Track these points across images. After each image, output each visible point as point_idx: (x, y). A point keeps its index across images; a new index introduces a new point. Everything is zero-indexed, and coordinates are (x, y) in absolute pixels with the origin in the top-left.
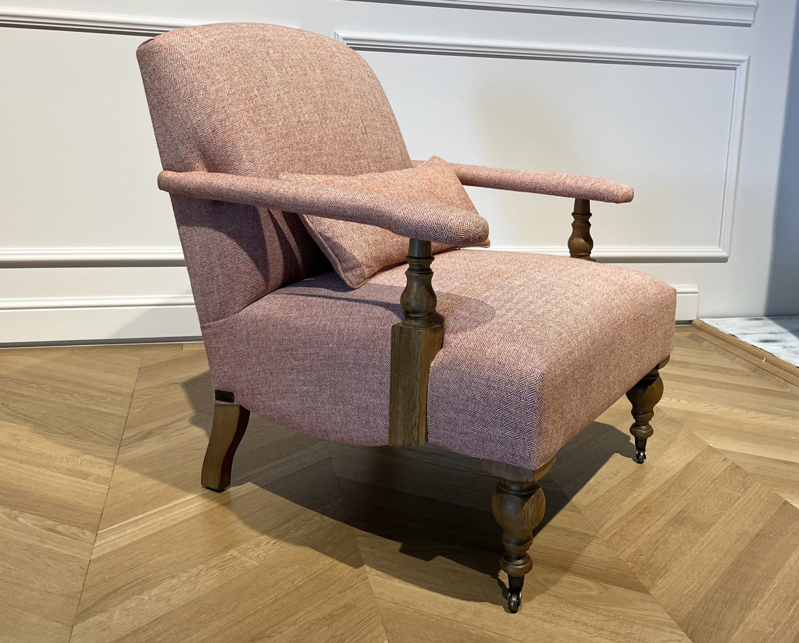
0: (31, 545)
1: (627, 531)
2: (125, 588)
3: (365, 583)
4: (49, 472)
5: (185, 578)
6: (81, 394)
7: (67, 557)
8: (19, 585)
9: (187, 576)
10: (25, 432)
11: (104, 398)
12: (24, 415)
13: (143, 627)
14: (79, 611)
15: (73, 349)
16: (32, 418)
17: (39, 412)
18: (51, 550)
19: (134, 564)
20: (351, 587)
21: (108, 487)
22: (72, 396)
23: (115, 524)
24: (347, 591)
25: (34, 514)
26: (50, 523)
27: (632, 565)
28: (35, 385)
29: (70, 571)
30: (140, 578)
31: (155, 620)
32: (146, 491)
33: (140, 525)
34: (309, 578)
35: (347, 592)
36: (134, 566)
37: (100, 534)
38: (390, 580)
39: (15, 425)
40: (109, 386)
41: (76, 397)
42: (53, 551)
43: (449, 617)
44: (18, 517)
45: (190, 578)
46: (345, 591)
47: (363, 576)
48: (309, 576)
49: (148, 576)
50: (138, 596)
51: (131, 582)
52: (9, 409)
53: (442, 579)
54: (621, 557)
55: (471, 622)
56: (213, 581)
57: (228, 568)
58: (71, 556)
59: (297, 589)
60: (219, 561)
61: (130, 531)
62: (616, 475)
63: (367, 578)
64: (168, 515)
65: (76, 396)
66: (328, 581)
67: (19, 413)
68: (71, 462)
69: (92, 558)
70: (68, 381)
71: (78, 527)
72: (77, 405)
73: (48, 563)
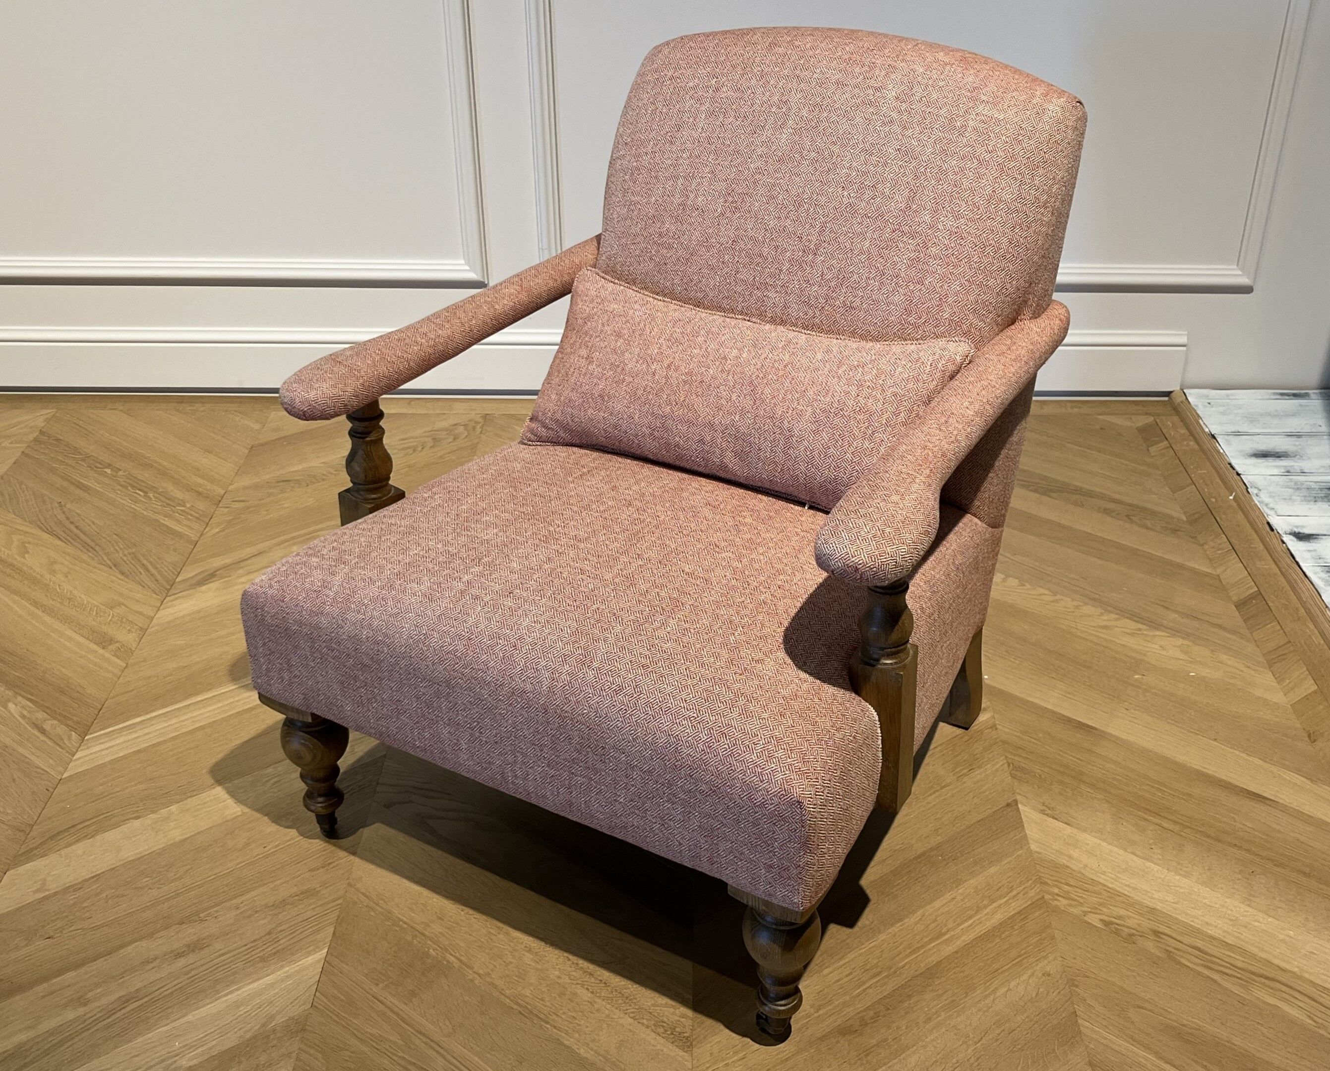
0: (7, 747)
2: (80, 826)
4: (69, 633)
6: (160, 493)
7: (39, 770)
9: (153, 818)
10: (67, 557)
11: (183, 502)
12: (77, 527)
13: (76, 884)
14: (20, 851)
16: (84, 534)
17: (96, 521)
18: (27, 757)
19: (104, 793)
20: (330, 864)
21: (125, 665)
22: (146, 495)
23: (111, 725)
25: (29, 699)
26: (40, 715)
28: (109, 471)
29: (33, 793)
30: (103, 814)
31: (93, 877)
32: (165, 677)
33: (136, 732)
34: (288, 843)
37: (88, 740)
39: (59, 543)
40: (200, 481)
41: (150, 499)
42: (27, 760)
43: (418, 927)
44: (9, 700)
45: (156, 821)
48: (289, 840)
49: (112, 813)
50: (91, 840)
51: (92, 818)
52: (64, 513)
55: (440, 939)
58: (42, 769)
61: (121, 740)
64: (174, 721)
65: (151, 495)
67: (72, 523)
68: (101, 616)
69: (63, 777)
70: (152, 466)
71: (67, 726)
72: (145, 513)
73: (15, 776)
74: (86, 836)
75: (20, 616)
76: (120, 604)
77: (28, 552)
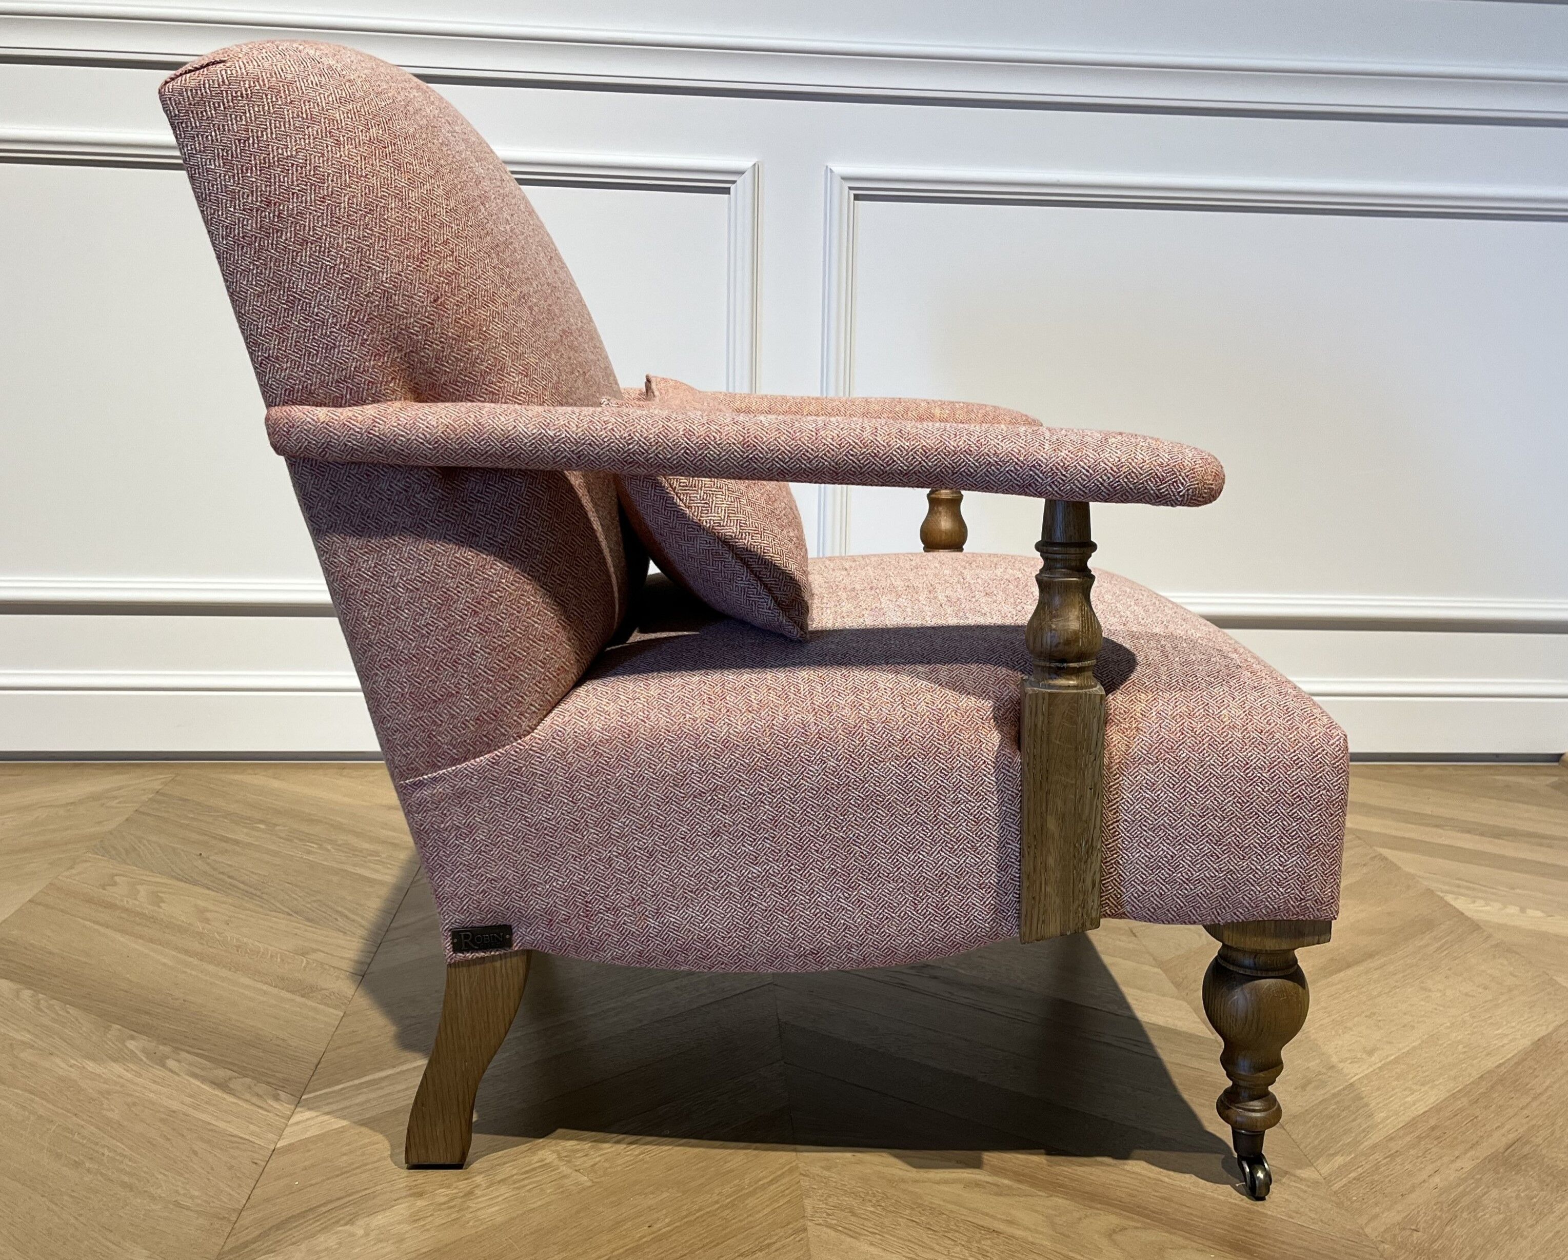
0: (175, 1112)
1: (1386, 1173)
2: (324, 1209)
3: (798, 1239)
4: (244, 981)
5: (443, 1199)
6: (339, 846)
7: (233, 1139)
8: (130, 1188)
9: (447, 1195)
10: (223, 906)
11: (376, 853)
12: (229, 877)
14: (226, 1249)
15: (344, 767)
16: (243, 883)
17: (256, 871)
18: (209, 1124)
19: (353, 1163)
20: (769, 1245)
21: (342, 1014)
22: (321, 847)
23: (339, 1082)
24: (759, 1254)
25: (197, 1055)
26: (223, 1074)
27: (1393, 1250)
28: (262, 826)
29: (231, 1168)
30: (358, 1192)
33: (382, 1088)
34: (685, 1220)
35: (757, 1255)
36: (354, 1166)
37: (306, 1100)
38: (852, 1237)
39: (209, 893)
40: (391, 833)
41: (328, 850)
42: (212, 1127)
44: (168, 1058)
45: (452, 1200)
46: (754, 1253)
47: (799, 1224)
48: (686, 1216)
49: (373, 1189)
50: (347, 1227)
51: (338, 1199)
52: (208, 864)
53: (963, 1246)
54: (1368, 1230)
56: (497, 1208)
57: (528, 1188)
58: (241, 1138)
59: (659, 1239)
60: (515, 1172)
61: (361, 1099)
62: (1370, 1053)
63: (805, 1230)
65: (329, 847)
66: (723, 1230)
67: (223, 873)
68: (289, 963)
69: (278, 1146)
70: (321, 822)
71: (268, 1083)
72: (325, 863)
73: (196, 1148)
74: (337, 1222)
75: (164, 964)
76: (315, 951)
77: (163, 902)
